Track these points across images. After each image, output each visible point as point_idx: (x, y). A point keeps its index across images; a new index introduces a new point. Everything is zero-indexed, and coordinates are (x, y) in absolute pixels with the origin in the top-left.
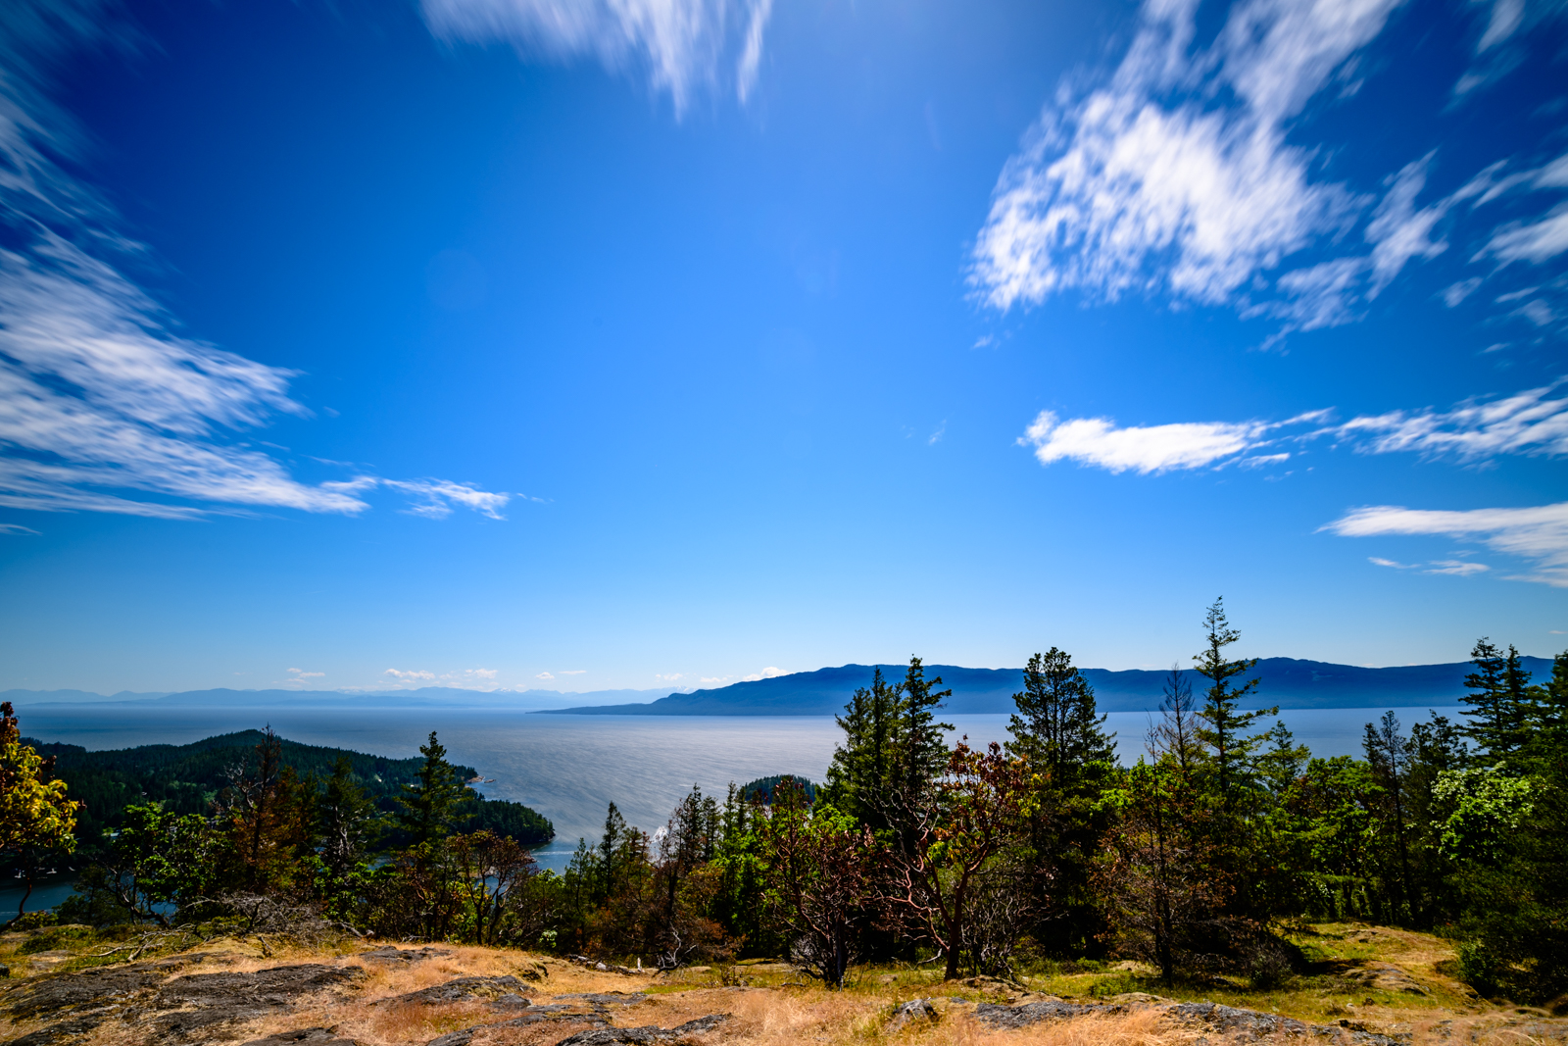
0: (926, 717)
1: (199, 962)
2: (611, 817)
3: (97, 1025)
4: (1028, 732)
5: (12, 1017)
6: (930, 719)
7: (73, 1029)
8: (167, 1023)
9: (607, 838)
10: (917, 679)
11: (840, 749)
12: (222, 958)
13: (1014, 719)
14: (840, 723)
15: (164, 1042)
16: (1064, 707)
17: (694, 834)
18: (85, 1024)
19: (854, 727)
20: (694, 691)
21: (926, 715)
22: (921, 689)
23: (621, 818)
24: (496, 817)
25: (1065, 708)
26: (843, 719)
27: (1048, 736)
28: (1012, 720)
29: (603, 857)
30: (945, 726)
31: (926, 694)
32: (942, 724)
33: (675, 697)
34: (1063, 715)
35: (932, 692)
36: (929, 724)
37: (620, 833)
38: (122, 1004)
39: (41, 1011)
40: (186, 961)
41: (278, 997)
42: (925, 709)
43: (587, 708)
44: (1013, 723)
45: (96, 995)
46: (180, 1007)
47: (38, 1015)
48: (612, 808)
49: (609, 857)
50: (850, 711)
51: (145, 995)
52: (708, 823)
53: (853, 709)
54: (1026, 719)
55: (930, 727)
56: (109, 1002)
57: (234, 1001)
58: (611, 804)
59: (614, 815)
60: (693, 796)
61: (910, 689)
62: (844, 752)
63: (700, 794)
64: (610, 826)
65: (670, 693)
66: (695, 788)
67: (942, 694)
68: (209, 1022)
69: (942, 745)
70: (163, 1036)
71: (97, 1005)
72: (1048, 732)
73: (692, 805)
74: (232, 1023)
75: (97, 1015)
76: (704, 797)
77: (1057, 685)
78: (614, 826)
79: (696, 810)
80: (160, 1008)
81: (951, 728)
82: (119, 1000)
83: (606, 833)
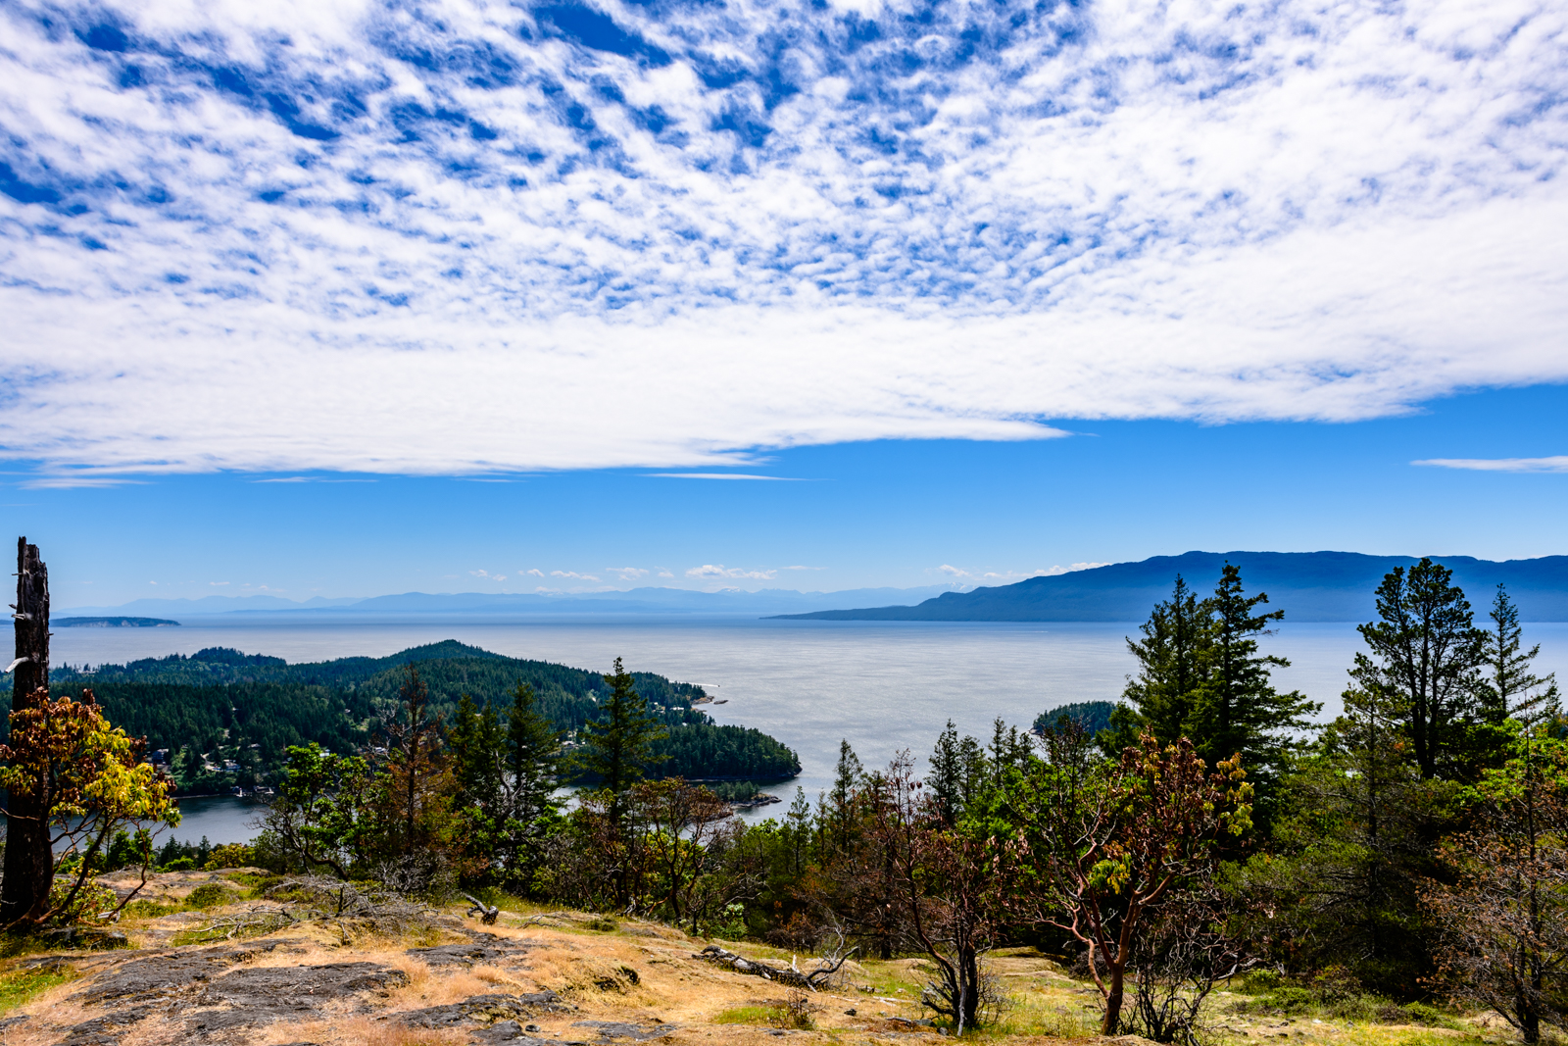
0: (1247, 647)
1: (271, 950)
2: (844, 758)
3: (143, 1018)
4: (1384, 680)
5: (84, 1001)
6: (1254, 650)
7: (122, 1019)
8: (197, 1021)
9: (841, 784)
10: (1232, 595)
11: (1132, 683)
12: (294, 947)
13: (1361, 659)
14: (1133, 647)
15: (189, 1040)
16: (1438, 644)
17: (950, 784)
18: (133, 1016)
19: (1153, 653)
20: (974, 588)
21: (1247, 643)
22: (1239, 609)
23: (856, 761)
24: (730, 746)
25: (1441, 644)
26: (1138, 644)
27: (1412, 686)
28: (1357, 661)
29: (836, 808)
30: (1275, 661)
31: (1245, 615)
32: (1270, 657)
33: (948, 597)
34: (1438, 656)
35: (1253, 613)
36: (1250, 657)
37: (856, 778)
38: (171, 997)
39: (106, 997)
40: (259, 948)
41: (307, 1000)
42: (1245, 636)
43: (835, 611)
44: (1358, 666)
45: (152, 986)
46: (217, 1004)
47: (104, 1001)
48: (845, 748)
49: (843, 807)
50: (1148, 633)
51: (193, 990)
52: (967, 770)
53: (1153, 629)
54: (1380, 661)
55: (1255, 661)
56: (161, 994)
57: (266, 1002)
58: (844, 743)
59: (847, 756)
60: (947, 735)
61: (1222, 610)
62: (1138, 688)
63: (955, 734)
64: (843, 770)
65: (941, 592)
66: (949, 726)
67: (1270, 616)
68: (231, 1024)
69: (1267, 686)
70: (189, 1035)
71: (149, 997)
72: (1413, 680)
73: (945, 747)
74: (249, 1027)
75: (146, 1007)
76: (960, 737)
77: (1429, 614)
78: (848, 769)
79: (950, 754)
80: (201, 1004)
81: (1284, 663)
82: (170, 993)
83: (840, 778)
